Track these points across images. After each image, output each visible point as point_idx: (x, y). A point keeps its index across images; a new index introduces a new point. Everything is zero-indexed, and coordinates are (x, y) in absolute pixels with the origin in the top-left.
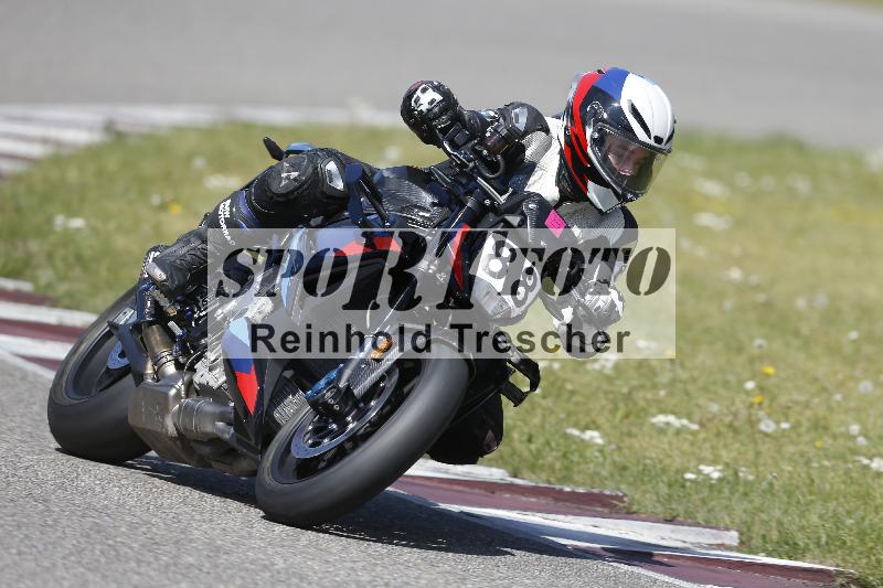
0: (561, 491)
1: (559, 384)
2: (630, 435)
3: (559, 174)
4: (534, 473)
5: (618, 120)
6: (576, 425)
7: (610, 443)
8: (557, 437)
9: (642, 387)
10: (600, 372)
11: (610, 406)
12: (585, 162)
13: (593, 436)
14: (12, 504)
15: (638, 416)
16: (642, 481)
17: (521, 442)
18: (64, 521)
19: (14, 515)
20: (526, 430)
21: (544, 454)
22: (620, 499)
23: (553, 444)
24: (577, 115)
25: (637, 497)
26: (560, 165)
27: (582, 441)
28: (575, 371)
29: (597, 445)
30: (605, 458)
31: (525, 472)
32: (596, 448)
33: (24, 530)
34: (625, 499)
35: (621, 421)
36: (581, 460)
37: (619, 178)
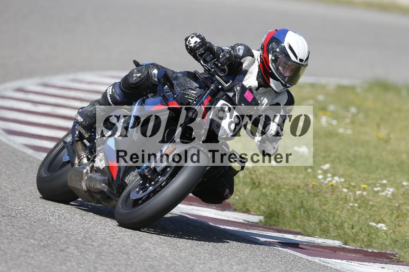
0: (367, 251)
1: (366, 201)
2: (399, 225)
3: (258, 75)
4: (354, 243)
5: (283, 51)
6: (374, 221)
7: (390, 229)
8: (365, 226)
9: (405, 203)
10: (385, 196)
11: (390, 212)
12: (268, 70)
13: (381, 226)
14: (112, 255)
15: (403, 217)
16: (405, 247)
17: (349, 228)
18: (136, 263)
19: (113, 260)
20: (351, 223)
21: (359, 234)
22: (394, 255)
23: (363, 230)
24: (265, 49)
25: (402, 254)
26: (258, 71)
27: (377, 228)
28: (374, 196)
29: (384, 230)
30: (387, 236)
31: (350, 242)
32: (383, 232)
33: (118, 267)
34: (397, 255)
35: (395, 219)
36: (376, 237)
37: (284, 77)
